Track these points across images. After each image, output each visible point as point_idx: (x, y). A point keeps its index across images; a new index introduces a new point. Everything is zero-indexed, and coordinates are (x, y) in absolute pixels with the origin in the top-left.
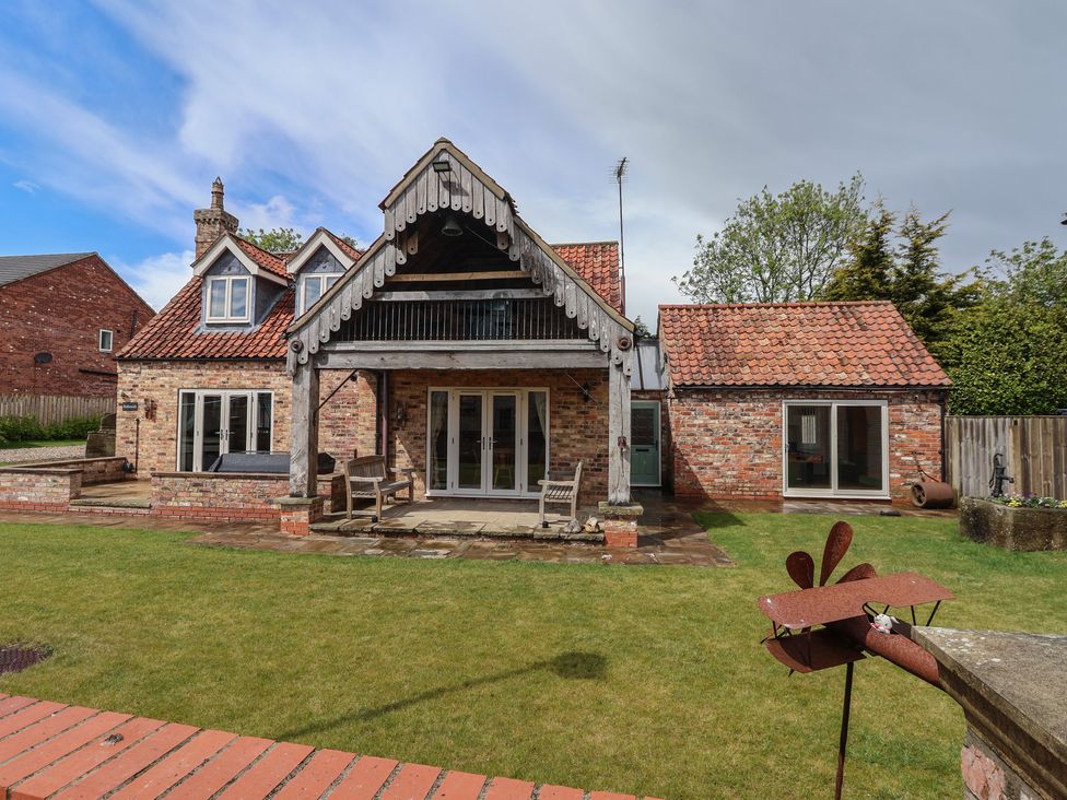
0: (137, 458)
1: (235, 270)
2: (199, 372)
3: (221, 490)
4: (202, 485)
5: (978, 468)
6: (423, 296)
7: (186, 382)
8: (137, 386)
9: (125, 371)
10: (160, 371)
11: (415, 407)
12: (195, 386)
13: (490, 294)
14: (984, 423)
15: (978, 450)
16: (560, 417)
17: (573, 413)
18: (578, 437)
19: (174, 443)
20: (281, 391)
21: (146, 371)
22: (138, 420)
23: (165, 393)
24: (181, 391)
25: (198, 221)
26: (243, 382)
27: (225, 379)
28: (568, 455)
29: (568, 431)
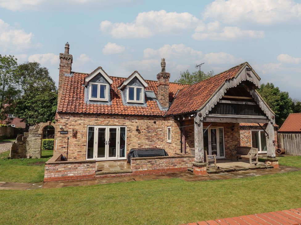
0: (67, 154)
1: (101, 81)
2: (97, 119)
3: (158, 163)
4: (151, 162)
5: (290, 145)
6: (229, 102)
7: (91, 123)
8: (68, 124)
9: (62, 118)
10: (79, 118)
11: (191, 132)
12: (95, 124)
13: (244, 103)
14: (292, 135)
15: (290, 141)
16: (227, 135)
17: (230, 134)
18: (231, 140)
19: (85, 147)
20: (130, 126)
21: (72, 118)
22: (68, 138)
23: (81, 127)
24: (88, 126)
25: (61, 58)
26: (115, 123)
27: (108, 122)
28: (229, 145)
29: (229, 139)
